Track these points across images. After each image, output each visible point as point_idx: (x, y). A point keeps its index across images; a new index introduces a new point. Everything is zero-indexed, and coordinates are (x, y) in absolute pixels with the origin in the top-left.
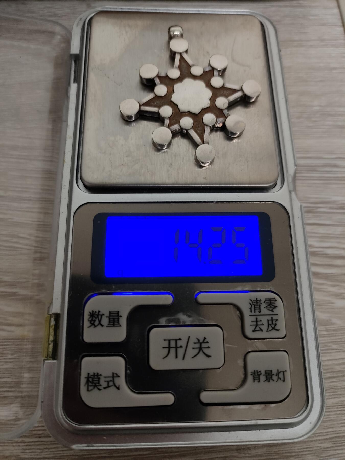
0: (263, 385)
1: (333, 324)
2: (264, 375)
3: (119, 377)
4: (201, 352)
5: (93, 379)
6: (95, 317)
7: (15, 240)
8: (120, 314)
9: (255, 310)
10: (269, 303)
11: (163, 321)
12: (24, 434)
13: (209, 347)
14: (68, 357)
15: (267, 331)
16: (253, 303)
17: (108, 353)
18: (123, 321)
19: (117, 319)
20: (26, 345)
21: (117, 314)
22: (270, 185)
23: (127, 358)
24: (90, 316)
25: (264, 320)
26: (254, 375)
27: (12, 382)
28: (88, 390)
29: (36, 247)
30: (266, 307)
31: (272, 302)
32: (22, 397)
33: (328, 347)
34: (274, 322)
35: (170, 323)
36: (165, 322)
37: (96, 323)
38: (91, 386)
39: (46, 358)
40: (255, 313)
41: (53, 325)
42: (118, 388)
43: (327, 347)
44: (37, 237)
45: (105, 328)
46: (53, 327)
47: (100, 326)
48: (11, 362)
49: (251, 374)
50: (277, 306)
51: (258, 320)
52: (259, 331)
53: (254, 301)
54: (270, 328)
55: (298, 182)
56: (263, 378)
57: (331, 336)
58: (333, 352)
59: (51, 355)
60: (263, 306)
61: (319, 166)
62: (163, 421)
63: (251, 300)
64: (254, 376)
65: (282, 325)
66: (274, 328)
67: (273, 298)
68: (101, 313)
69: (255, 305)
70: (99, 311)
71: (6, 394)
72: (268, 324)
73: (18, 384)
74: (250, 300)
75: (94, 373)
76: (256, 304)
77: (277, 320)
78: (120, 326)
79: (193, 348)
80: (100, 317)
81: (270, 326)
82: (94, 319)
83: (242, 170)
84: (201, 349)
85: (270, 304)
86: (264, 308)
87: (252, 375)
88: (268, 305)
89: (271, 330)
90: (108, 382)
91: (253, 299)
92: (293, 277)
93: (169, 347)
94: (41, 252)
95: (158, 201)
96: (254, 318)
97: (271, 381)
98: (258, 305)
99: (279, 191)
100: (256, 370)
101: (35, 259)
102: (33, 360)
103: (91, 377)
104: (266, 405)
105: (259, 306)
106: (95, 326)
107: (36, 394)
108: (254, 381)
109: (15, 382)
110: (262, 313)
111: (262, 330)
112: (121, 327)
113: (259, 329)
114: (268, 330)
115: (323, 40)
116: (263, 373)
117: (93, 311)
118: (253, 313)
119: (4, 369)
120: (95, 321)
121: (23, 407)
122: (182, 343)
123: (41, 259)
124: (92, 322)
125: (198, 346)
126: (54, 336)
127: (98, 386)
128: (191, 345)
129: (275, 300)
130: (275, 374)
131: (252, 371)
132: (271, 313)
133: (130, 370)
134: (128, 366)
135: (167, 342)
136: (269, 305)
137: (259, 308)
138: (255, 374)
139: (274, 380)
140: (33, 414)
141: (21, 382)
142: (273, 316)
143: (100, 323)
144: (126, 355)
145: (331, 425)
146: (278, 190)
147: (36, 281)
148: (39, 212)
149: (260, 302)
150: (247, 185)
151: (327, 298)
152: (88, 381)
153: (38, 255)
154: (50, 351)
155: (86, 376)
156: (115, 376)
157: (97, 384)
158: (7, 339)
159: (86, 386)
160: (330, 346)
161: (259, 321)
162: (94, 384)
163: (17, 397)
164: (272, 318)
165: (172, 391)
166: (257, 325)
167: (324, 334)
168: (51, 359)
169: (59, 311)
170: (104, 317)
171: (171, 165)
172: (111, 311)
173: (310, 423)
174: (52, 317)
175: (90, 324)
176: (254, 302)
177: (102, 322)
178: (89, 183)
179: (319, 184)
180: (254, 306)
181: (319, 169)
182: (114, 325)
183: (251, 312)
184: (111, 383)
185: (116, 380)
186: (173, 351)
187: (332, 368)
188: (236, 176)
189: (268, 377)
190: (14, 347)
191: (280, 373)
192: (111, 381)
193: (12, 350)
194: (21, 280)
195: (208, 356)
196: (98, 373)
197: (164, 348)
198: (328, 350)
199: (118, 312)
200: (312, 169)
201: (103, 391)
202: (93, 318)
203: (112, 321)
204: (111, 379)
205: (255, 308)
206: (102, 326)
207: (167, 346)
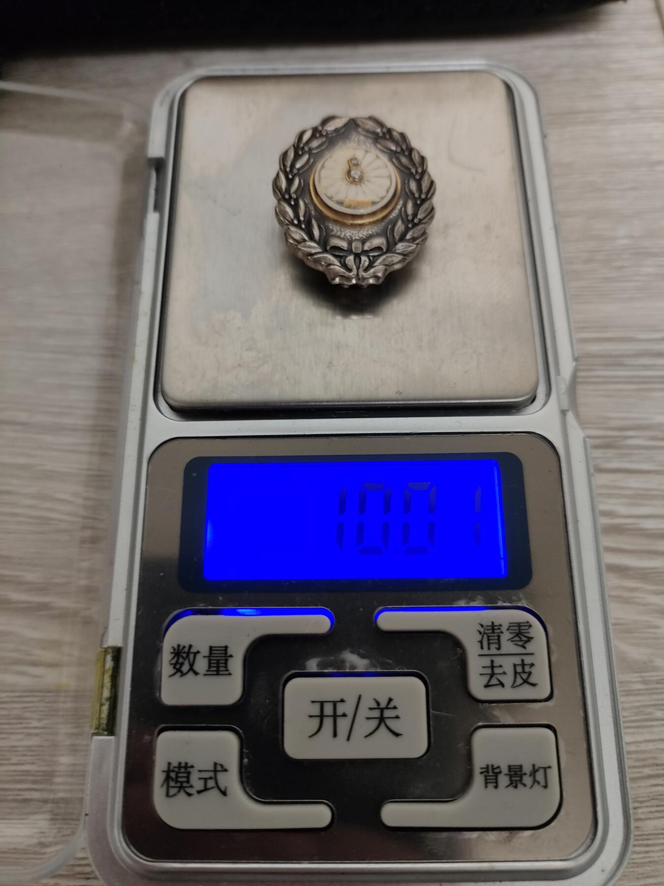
0: (504, 793)
1: (655, 669)
2: (506, 775)
3: (226, 770)
4: (383, 726)
5: (177, 773)
6: (183, 657)
7: (48, 505)
8: (230, 652)
9: (489, 644)
10: (517, 631)
11: (312, 665)
12: (59, 872)
13: (397, 717)
14: (134, 731)
15: (513, 686)
16: (487, 632)
17: (208, 725)
18: (236, 666)
19: (223, 662)
20: (64, 702)
21: (224, 652)
22: (521, 401)
23: (244, 734)
24: (173, 655)
25: (507, 664)
26: (486, 773)
27: (39, 771)
28: (168, 795)
29: (85, 517)
30: (511, 640)
31: (523, 629)
32: (55, 801)
33: (646, 715)
34: (527, 669)
35: (325, 669)
36: (318, 666)
37: (186, 668)
38: (173, 787)
39: (96, 731)
40: (489, 651)
41: (109, 669)
42: (224, 793)
43: (644, 714)
44: (86, 499)
45: (200, 678)
46: (110, 673)
47: (191, 673)
48: (37, 735)
49: (481, 773)
50: (532, 638)
51: (495, 665)
52: (495, 687)
53: (487, 628)
54: (519, 681)
55: (581, 389)
56: (503, 780)
57: (652, 694)
58: (657, 726)
59: (105, 725)
60: (506, 636)
61: (628, 356)
62: (311, 859)
63: (482, 626)
64: (486, 776)
65: (541, 675)
66: (525, 681)
67: (525, 621)
68: (193, 650)
69: (490, 635)
70: (190, 646)
71: (27, 795)
72: (516, 673)
73: (48, 776)
74: (480, 626)
75: (180, 763)
76: (491, 633)
77: (532, 665)
78: (230, 674)
79: (368, 718)
80: (191, 656)
81: (518, 676)
82: (181, 660)
83: (466, 372)
84: (382, 719)
85: (519, 634)
86: (508, 640)
87: (483, 774)
88: (514, 635)
89: (521, 684)
90: (205, 780)
91: (484, 624)
92: (567, 578)
93: (322, 716)
94: (93, 528)
95: (306, 434)
96: (486, 661)
97: (520, 786)
98: (496, 635)
99: (541, 409)
100: (490, 764)
101: (83, 541)
102: (76, 731)
103: (173, 771)
104: (511, 833)
105: (496, 638)
106: (183, 675)
107: (79, 795)
108: (486, 787)
109: (43, 772)
110: (503, 651)
111: (502, 685)
112: (230, 677)
113: (498, 683)
114: (515, 685)
115: (636, 109)
116: (505, 770)
117: (179, 646)
118: (486, 651)
119: (24, 746)
120: (182, 664)
121: (56, 819)
122: (346, 708)
123: (94, 540)
124: (178, 666)
125: (376, 713)
126: (111, 689)
127: (186, 787)
128: (363, 712)
129: (528, 624)
130: (528, 773)
131: (483, 767)
132: (521, 650)
133: (248, 758)
134: (245, 751)
135: (318, 706)
136: (517, 635)
137: (497, 641)
138: (488, 772)
139: (525, 785)
140: (73, 833)
141: (54, 771)
142: (524, 657)
143: (191, 669)
144: (241, 729)
145: (653, 871)
146: (539, 409)
147: (83, 582)
148: (91, 453)
149: (499, 629)
150: (476, 401)
151: (645, 618)
152: (168, 778)
153: (88, 533)
154: (103, 718)
155: (166, 769)
156: (218, 768)
157: (185, 785)
158: (31, 691)
159: (165, 787)
160: (650, 714)
161: (497, 667)
162: (178, 785)
163: (45, 801)
164: (523, 660)
165: (329, 801)
166: (492, 675)
167: (639, 690)
168: (106, 733)
169: (119, 644)
170: (199, 657)
171: (330, 365)
172: (213, 645)
173: (603, 871)
174: (109, 653)
175: (173, 671)
176: (488, 630)
177: (196, 668)
178: (176, 401)
179: (627, 390)
180: (488, 636)
181: (628, 361)
182: (218, 673)
183: (482, 648)
184: (211, 783)
185: (221, 776)
186: (328, 723)
187: (655, 758)
188: (455, 384)
189: (513, 779)
190: (45, 707)
191: (537, 771)
192: (211, 778)
193: (41, 711)
194: (57, 581)
195: (397, 735)
196: (186, 764)
197: (311, 716)
198: (646, 720)
199: (226, 647)
200: (614, 361)
201: (196, 797)
202: (178, 659)
203: (215, 665)
204: (212, 774)
205: (489, 640)
206: (196, 673)
207: (318, 713)
